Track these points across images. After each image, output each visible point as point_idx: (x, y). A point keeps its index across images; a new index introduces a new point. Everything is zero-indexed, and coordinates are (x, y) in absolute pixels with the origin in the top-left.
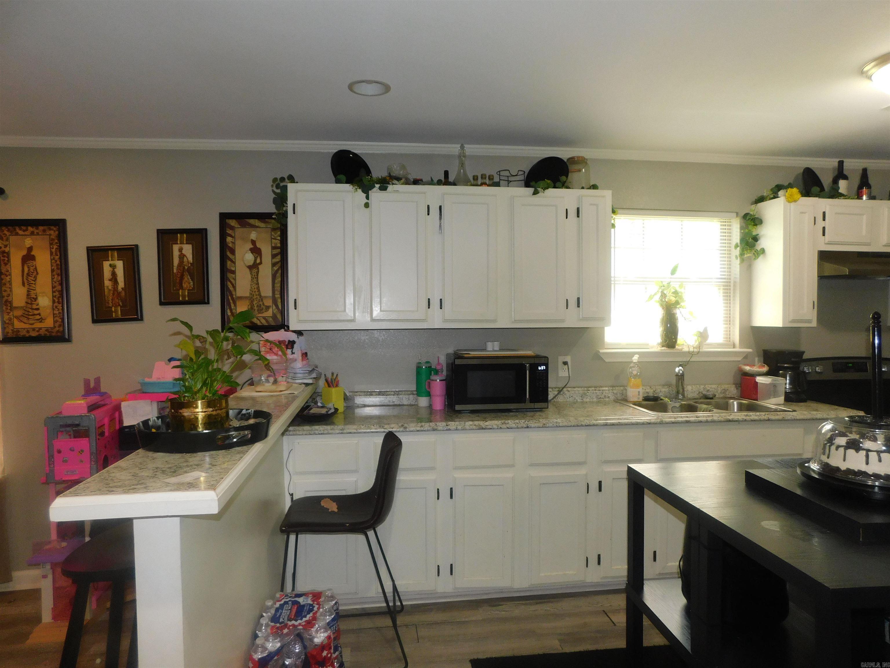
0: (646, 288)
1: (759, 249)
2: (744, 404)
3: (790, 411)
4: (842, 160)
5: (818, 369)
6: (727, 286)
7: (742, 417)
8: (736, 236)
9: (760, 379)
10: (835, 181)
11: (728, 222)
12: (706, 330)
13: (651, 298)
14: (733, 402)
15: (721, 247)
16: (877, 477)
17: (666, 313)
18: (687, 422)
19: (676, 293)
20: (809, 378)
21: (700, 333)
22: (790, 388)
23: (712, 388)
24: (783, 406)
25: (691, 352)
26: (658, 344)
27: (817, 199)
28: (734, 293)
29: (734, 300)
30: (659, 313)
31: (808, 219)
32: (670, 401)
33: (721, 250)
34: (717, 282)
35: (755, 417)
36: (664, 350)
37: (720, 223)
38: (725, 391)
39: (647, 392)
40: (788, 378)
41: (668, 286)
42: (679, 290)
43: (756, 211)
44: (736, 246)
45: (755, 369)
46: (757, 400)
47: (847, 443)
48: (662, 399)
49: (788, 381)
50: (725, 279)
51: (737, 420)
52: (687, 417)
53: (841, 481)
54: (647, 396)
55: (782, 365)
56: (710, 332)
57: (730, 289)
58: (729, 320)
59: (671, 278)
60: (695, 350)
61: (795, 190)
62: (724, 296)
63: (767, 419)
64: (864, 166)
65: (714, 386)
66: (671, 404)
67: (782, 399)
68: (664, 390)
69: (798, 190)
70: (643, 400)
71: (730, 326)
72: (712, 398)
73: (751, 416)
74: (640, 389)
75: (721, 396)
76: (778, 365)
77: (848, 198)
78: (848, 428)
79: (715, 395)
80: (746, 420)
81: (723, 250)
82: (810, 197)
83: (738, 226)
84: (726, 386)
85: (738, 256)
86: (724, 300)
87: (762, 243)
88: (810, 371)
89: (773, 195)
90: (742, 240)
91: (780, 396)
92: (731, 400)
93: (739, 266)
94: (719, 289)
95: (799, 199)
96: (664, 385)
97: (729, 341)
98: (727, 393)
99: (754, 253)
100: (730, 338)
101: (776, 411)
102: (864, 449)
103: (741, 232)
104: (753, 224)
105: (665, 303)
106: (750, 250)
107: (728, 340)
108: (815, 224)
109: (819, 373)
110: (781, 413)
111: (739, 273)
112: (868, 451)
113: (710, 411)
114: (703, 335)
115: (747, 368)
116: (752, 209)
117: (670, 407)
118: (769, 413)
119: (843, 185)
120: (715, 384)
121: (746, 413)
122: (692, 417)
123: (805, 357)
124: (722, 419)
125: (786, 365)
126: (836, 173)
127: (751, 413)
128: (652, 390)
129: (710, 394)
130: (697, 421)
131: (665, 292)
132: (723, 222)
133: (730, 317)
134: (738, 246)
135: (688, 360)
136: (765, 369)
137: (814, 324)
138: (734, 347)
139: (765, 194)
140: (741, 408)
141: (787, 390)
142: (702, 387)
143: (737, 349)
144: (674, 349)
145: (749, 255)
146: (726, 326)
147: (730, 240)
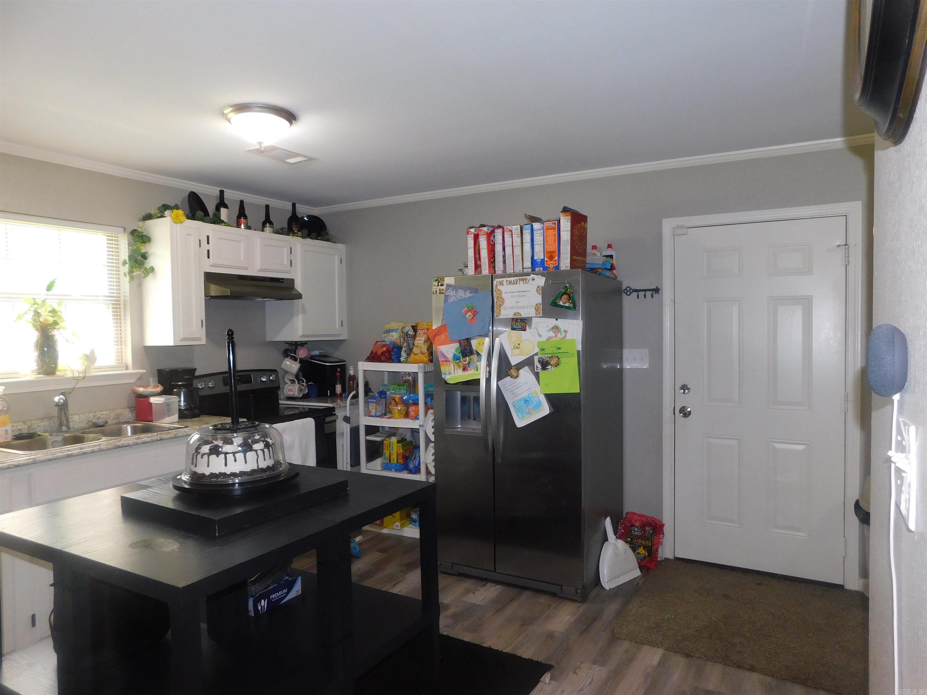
0: (13, 306)
1: (148, 268)
2: (139, 427)
3: (182, 428)
4: (223, 189)
5: (210, 385)
6: (117, 304)
7: (133, 441)
8: (124, 254)
9: (153, 400)
10: (218, 209)
11: (115, 237)
12: (92, 352)
13: (20, 317)
14: (126, 426)
15: (108, 262)
16: (234, 475)
17: (42, 335)
18: (69, 456)
19: (53, 312)
20: (202, 393)
21: (87, 356)
22: (185, 405)
23: (103, 415)
24: (177, 424)
25: (76, 377)
26: (33, 372)
27: (201, 223)
28: (125, 312)
29: (125, 319)
30: (34, 335)
31: (193, 242)
32: (50, 436)
33: (108, 266)
34: (105, 300)
35: (147, 439)
36: (41, 377)
37: (106, 238)
38: (118, 416)
39: (19, 429)
40: (182, 396)
41: (43, 303)
42: (57, 308)
43: (143, 228)
44: (124, 263)
45: (149, 390)
46: (152, 421)
47: (210, 450)
48: (40, 435)
49: (182, 399)
50: (114, 297)
51: (127, 444)
52: (69, 451)
53: (208, 485)
54: (20, 434)
55: (176, 383)
56: (97, 354)
57: (120, 308)
58: (120, 341)
59: (47, 295)
60: (81, 375)
61: (180, 212)
62: (113, 315)
63: (160, 439)
64: (242, 198)
65: (105, 412)
66: (51, 439)
67: (176, 417)
68: (42, 424)
69: (183, 213)
70: (13, 439)
71: (121, 347)
72: (103, 426)
73: (142, 438)
74: (9, 428)
75: (114, 422)
76: (173, 383)
77: (228, 226)
78: (214, 436)
79: (107, 422)
80: (137, 444)
81: (111, 266)
82: (195, 220)
83: (126, 242)
84: (120, 411)
85: (127, 273)
86: (114, 319)
87: (151, 262)
88: (203, 386)
89: (161, 214)
90: (130, 257)
91: (173, 415)
92: (125, 424)
93: (128, 284)
94: (108, 308)
95: (184, 221)
96: (42, 419)
97: (122, 363)
98: (121, 418)
99: (144, 272)
100: (122, 359)
101: (170, 429)
102: (223, 453)
103: (129, 249)
104: (141, 241)
105: (39, 323)
106: (139, 267)
107: (120, 361)
108: (200, 246)
109: (212, 388)
110: (173, 431)
111: (128, 292)
112: (226, 454)
113: (98, 440)
114: (90, 358)
115: (141, 390)
116: (140, 226)
117: (49, 442)
118: (162, 432)
119: (224, 212)
120: (107, 410)
121: (138, 436)
122: (75, 449)
123: (197, 373)
124: (111, 447)
125: (180, 383)
126: (218, 201)
127: (143, 436)
128: (26, 426)
129: (101, 422)
130: (81, 453)
131: (39, 311)
132: (110, 236)
133: (121, 338)
134: (126, 263)
135: (73, 387)
136: (160, 388)
137: (203, 342)
138: (127, 369)
139: (153, 212)
140: (135, 431)
141: (182, 407)
142: (91, 415)
143: (131, 371)
144: (54, 376)
145: (138, 273)
146: (117, 347)
147: (118, 256)
